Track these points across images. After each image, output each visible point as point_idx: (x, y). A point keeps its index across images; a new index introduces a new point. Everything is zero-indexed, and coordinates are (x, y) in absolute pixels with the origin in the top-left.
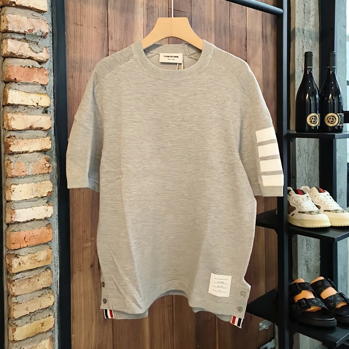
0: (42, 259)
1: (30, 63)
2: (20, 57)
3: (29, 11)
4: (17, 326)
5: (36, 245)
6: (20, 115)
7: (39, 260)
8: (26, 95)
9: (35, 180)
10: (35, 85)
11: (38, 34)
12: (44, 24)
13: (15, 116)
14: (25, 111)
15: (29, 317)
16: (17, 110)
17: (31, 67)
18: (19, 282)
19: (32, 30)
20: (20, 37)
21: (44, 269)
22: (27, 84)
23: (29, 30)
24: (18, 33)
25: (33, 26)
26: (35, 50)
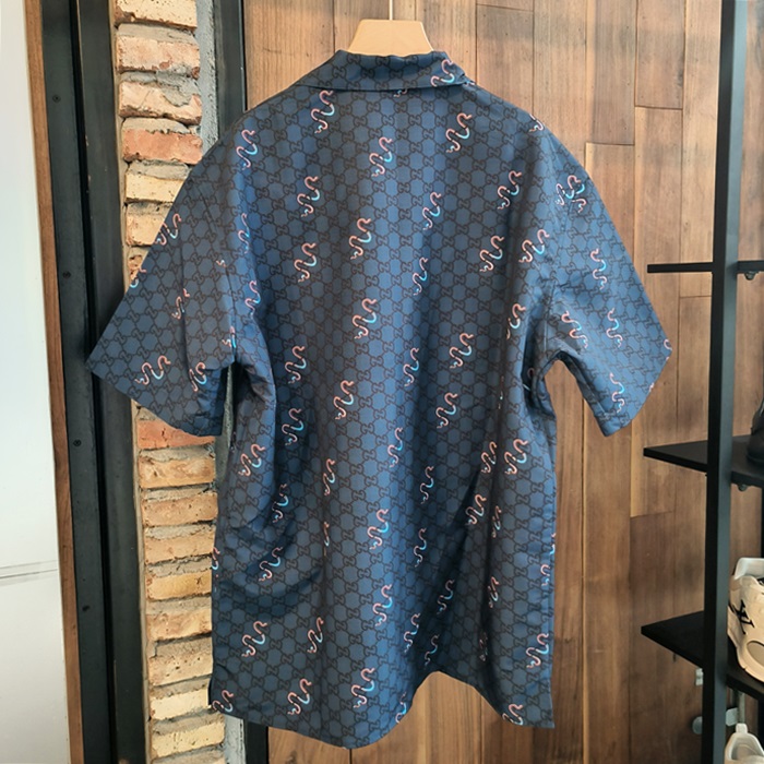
0: (195, 472)
1: (164, 124)
2: (147, 114)
3: (162, 29)
4: (153, 576)
5: (183, 447)
6: (148, 218)
7: (190, 472)
8: (160, 183)
10: (174, 164)
11: (178, 71)
12: (191, 52)
13: (138, 220)
14: (159, 211)
15: (176, 565)
16: (144, 210)
17: (166, 131)
18: (154, 504)
19: (167, 64)
20: (146, 78)
21: (201, 490)
22: (159, 163)
23: (161, 65)
24: (143, 71)
25: (169, 55)
26: (174, 101)
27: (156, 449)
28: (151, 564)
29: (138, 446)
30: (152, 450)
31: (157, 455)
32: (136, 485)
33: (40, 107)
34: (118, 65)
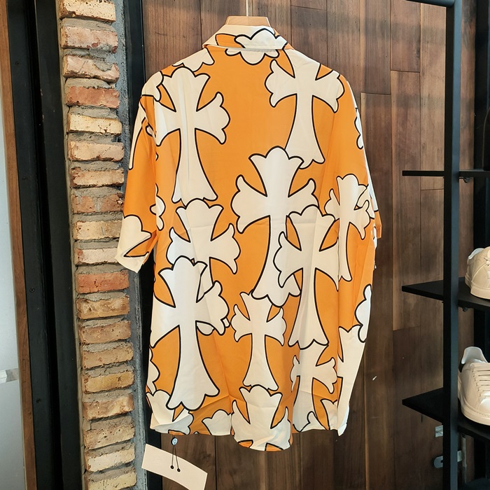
0: (116, 308)
1: (95, 83)
2: (84, 76)
3: (93, 21)
4: (89, 376)
5: (109, 292)
6: (85, 143)
7: (113, 308)
8: (92, 120)
9: (105, 219)
10: (101, 108)
11: (104, 49)
12: (112, 37)
13: (78, 144)
14: (92, 138)
16: (81, 137)
17: (96, 87)
18: (89, 329)
19: (97, 44)
20: (83, 53)
21: (120, 319)
22: (92, 107)
23: (93, 45)
24: (80, 48)
25: (98, 39)
26: (101, 68)
27: (90, 293)
28: (88, 369)
29: (76, 292)
30: (87, 294)
31: (92, 297)
32: (75, 317)
34: (63, 44)
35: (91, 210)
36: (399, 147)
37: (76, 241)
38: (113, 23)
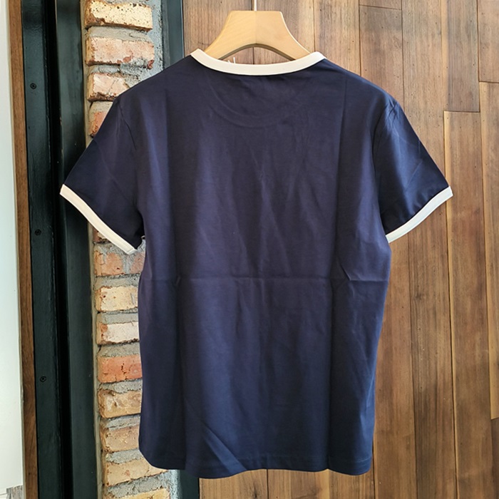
2: (112, 99)
3: (125, 30)
4: (114, 496)
5: (138, 379)
9: (135, 282)
11: (138, 64)
12: (147, 48)
15: (131, 486)
18: (113, 431)
19: (129, 58)
20: (113, 70)
23: (124, 59)
24: (110, 64)
25: (131, 51)
27: (116, 382)
28: (111, 487)
29: (98, 380)
30: (113, 383)
31: (118, 387)
32: (96, 414)
33: (20, 93)
34: (88, 60)
35: (118, 271)
36: (492, 179)
37: (99, 312)
38: (149, 32)
